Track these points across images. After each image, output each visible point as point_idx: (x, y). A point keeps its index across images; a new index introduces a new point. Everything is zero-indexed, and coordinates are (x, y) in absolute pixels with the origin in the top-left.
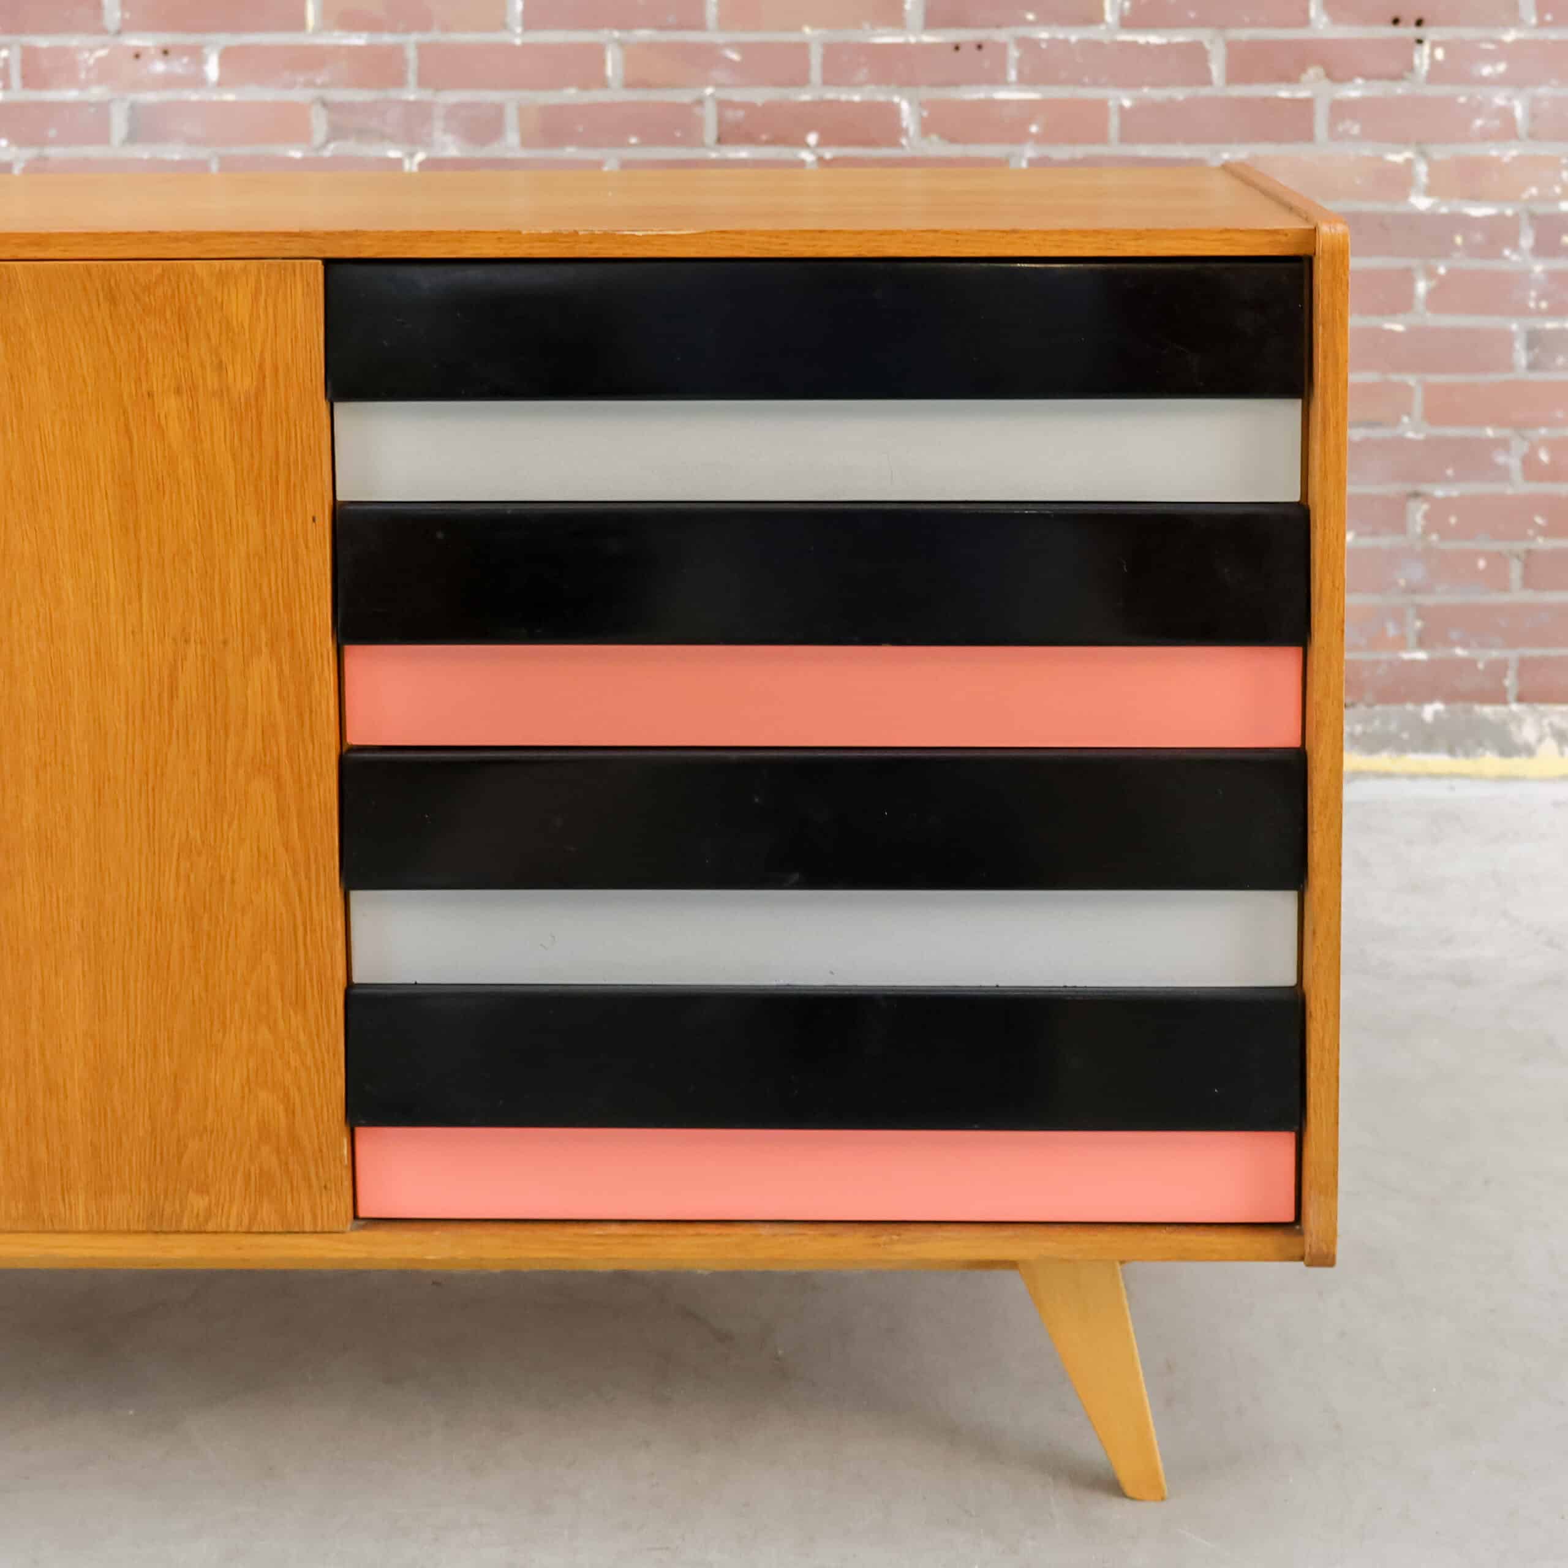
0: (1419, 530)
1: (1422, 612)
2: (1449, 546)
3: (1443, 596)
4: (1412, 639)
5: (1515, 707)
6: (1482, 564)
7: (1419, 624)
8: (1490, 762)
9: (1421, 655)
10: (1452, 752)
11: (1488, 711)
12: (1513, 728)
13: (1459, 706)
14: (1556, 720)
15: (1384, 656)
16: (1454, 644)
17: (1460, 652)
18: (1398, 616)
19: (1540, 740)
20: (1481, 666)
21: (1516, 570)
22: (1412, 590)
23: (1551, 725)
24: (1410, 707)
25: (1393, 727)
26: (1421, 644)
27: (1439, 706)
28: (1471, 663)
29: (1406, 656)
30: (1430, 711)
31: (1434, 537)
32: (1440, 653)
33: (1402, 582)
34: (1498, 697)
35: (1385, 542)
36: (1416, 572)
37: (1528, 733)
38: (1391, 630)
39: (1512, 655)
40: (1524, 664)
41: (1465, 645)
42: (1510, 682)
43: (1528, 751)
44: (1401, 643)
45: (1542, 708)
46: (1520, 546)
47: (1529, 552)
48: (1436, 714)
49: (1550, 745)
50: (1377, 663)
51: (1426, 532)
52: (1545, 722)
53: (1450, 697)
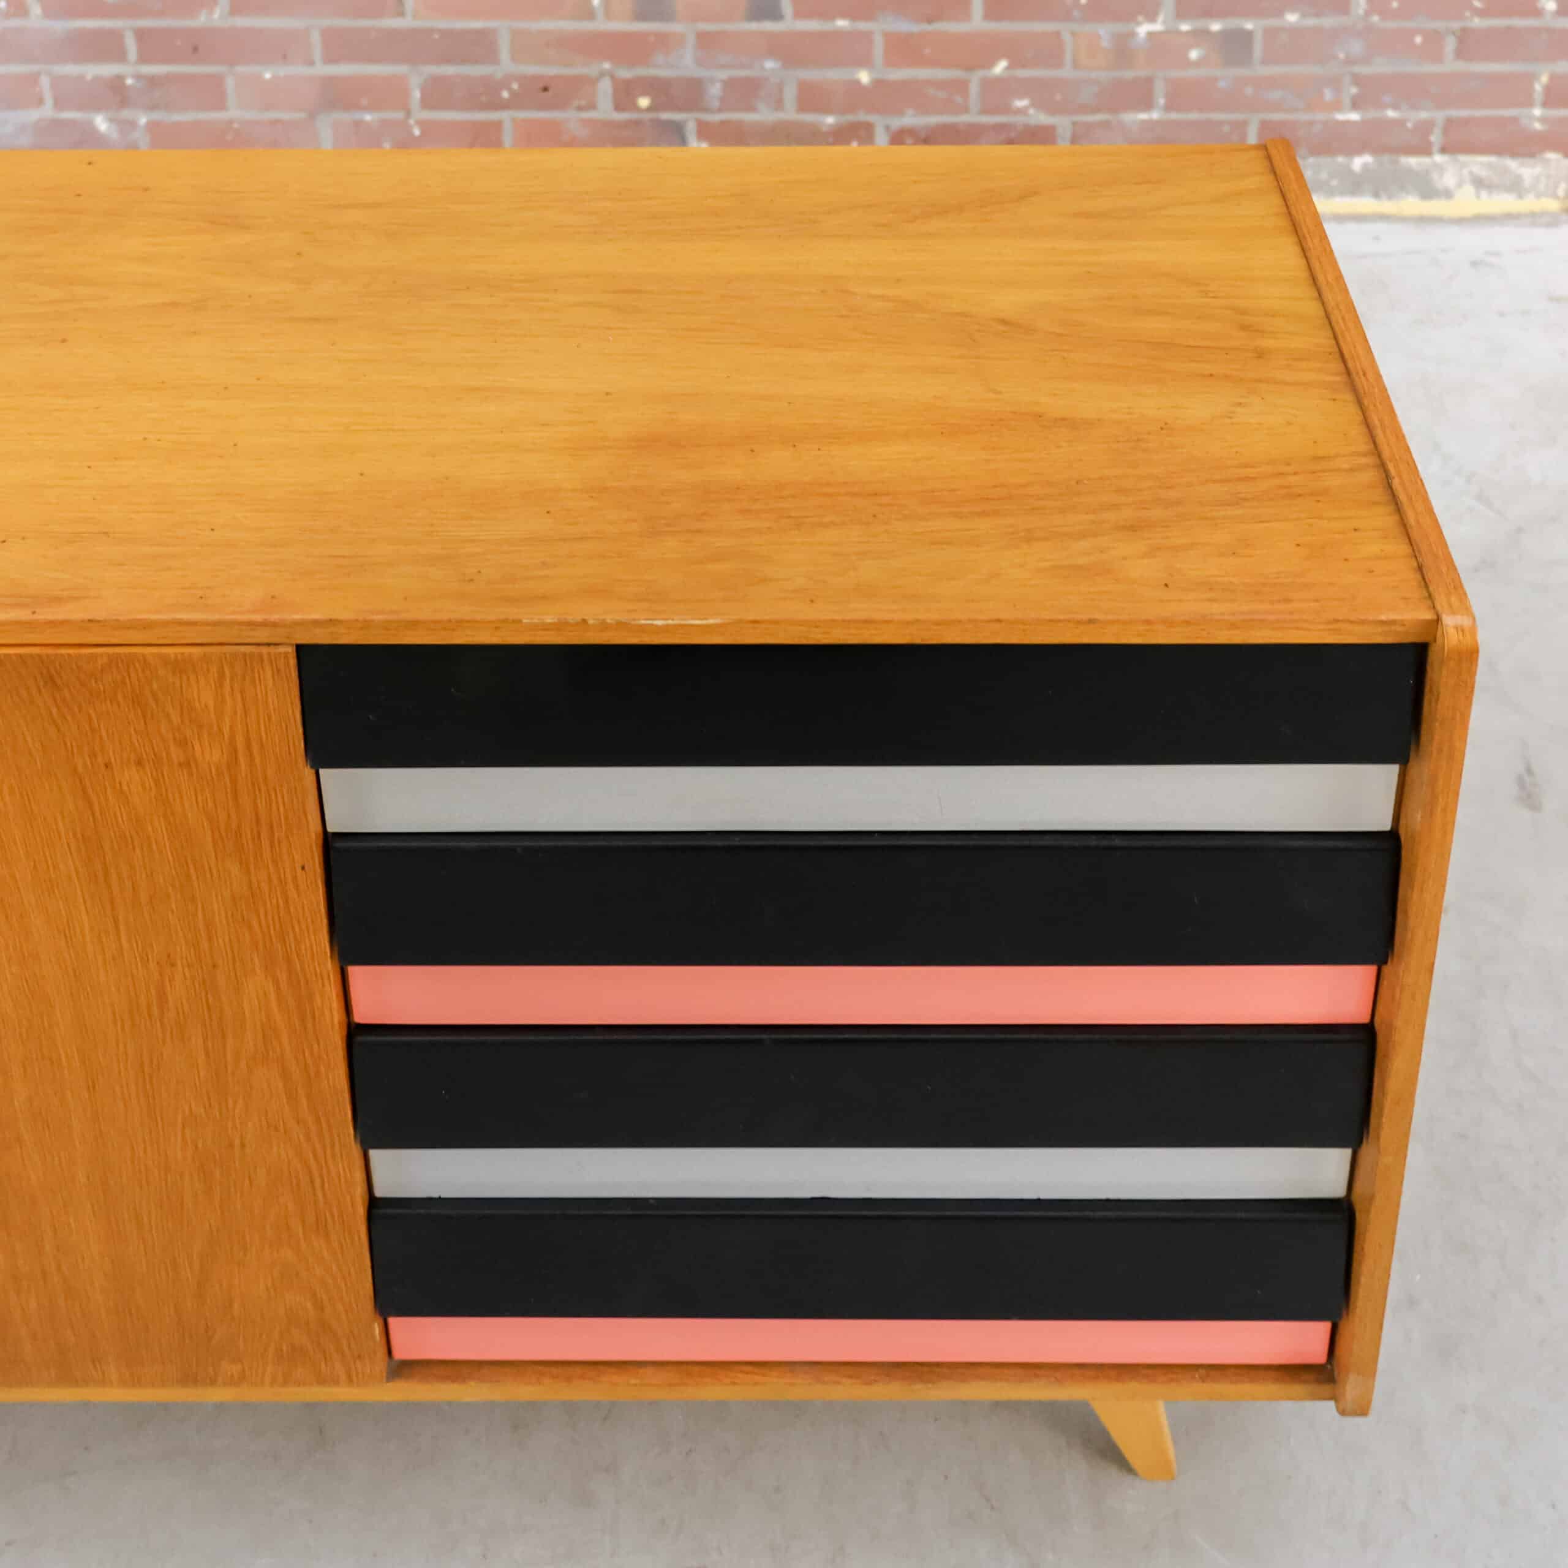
0: (1361, 12)
1: (1357, 80)
2: (1391, 25)
3: (1381, 66)
4: (1347, 101)
5: (1438, 158)
6: (1418, 40)
7: (1354, 90)
8: (1411, 204)
9: (1354, 116)
10: (1376, 195)
11: (1413, 161)
12: (1435, 176)
13: (1386, 158)
14: (1476, 169)
15: (1320, 116)
16: (1385, 106)
17: (1391, 114)
18: (1335, 82)
19: (1460, 185)
20: (1409, 125)
21: (1450, 44)
22: (1350, 61)
23: (1471, 173)
24: (1340, 159)
25: (1324, 176)
26: (1355, 105)
27: (1367, 158)
28: (1400, 123)
29: (1340, 117)
30: (1360, 162)
31: (1375, 18)
32: (1372, 114)
33: (1342, 56)
34: (1424, 150)
35: (1328, 22)
36: (1357, 47)
37: (1449, 180)
38: (1328, 95)
39: (1440, 116)
40: (1449, 123)
41: (1395, 107)
42: (1435, 138)
43: (1448, 194)
44: (1337, 106)
45: (1463, 158)
46: (1456, 25)
47: (1464, 30)
48: (1365, 166)
49: (1469, 189)
50: (1311, 123)
51: (1368, 13)
52: (1465, 172)
53: (1378, 150)
